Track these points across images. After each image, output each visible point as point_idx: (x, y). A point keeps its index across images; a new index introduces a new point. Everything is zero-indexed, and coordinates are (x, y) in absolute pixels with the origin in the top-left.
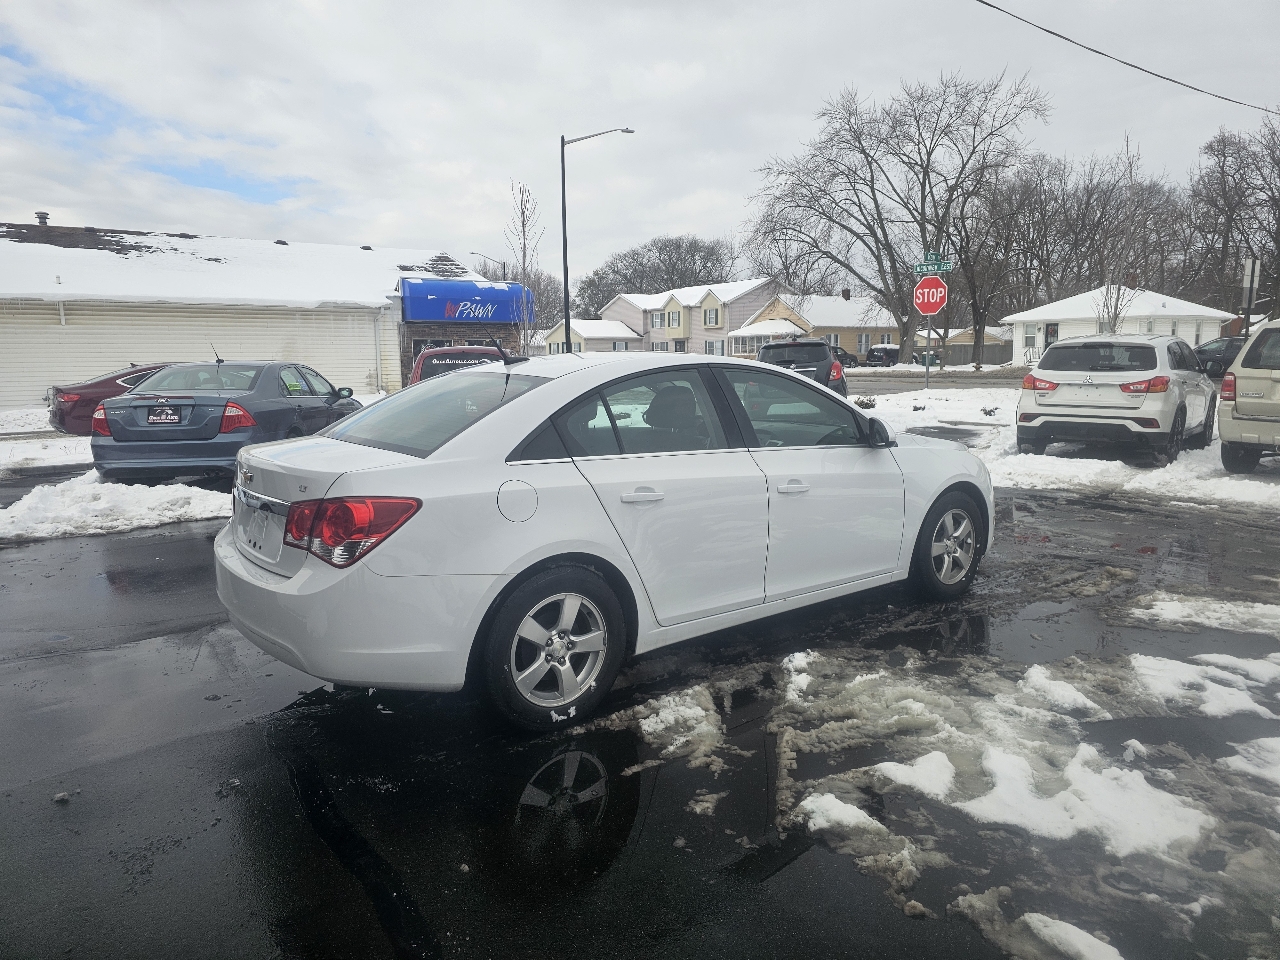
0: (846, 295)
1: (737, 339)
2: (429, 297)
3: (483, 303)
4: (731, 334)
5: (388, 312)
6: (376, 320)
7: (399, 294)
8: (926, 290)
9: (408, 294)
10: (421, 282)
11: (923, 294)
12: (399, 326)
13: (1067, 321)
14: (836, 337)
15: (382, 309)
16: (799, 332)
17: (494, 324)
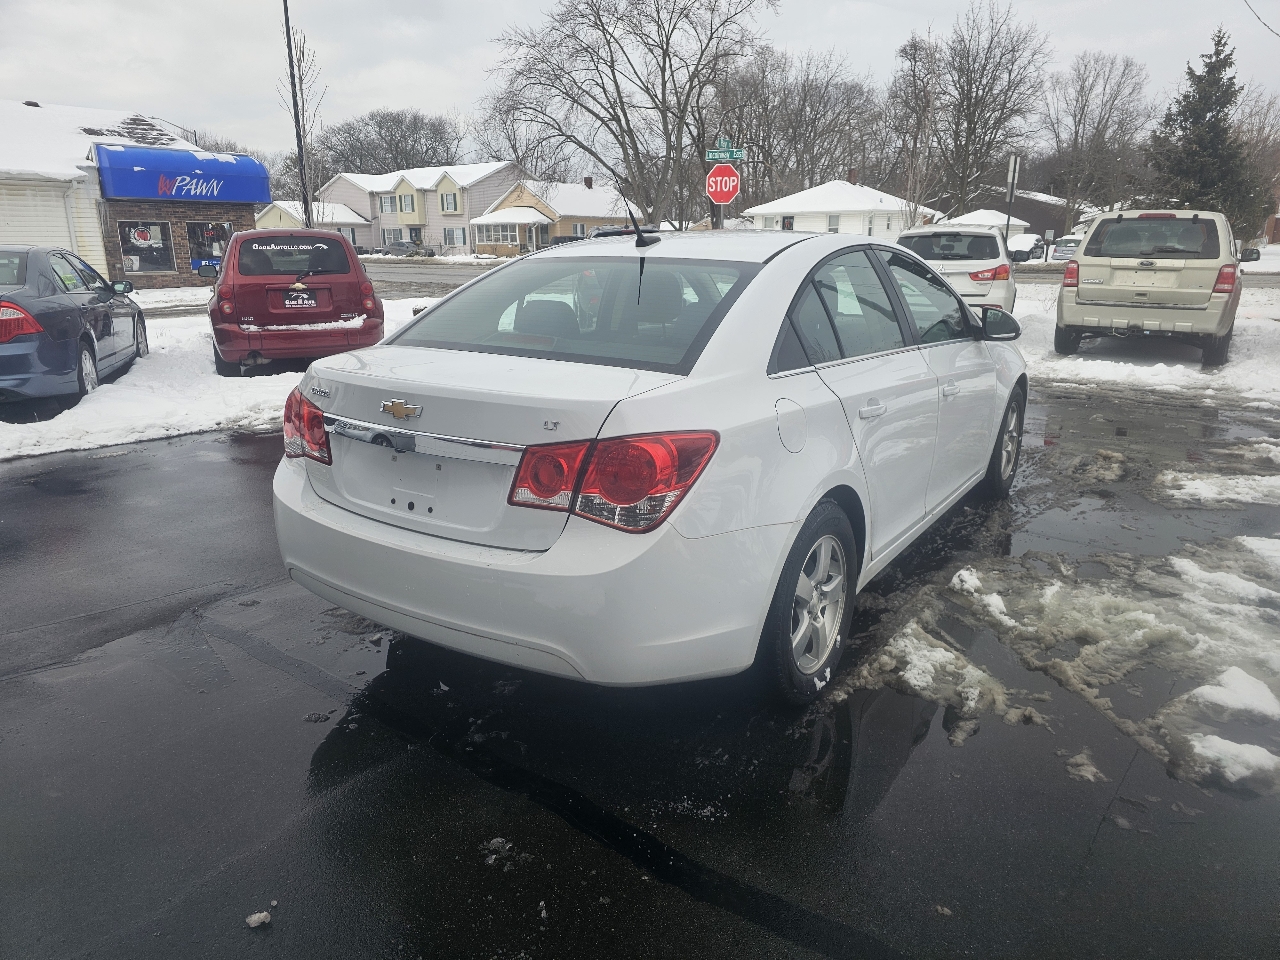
0: (589, 183)
1: (480, 227)
2: (136, 169)
3: (207, 178)
4: (473, 221)
5: (80, 186)
6: (65, 196)
7: (94, 164)
8: (719, 179)
9: (106, 164)
10: (122, 149)
11: (716, 183)
12: (98, 204)
13: (803, 215)
14: (582, 226)
15: (75, 183)
16: (545, 221)
17: (222, 204)
